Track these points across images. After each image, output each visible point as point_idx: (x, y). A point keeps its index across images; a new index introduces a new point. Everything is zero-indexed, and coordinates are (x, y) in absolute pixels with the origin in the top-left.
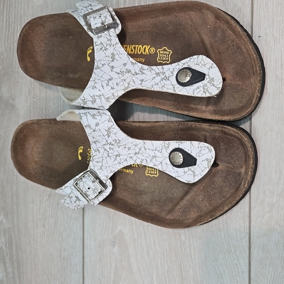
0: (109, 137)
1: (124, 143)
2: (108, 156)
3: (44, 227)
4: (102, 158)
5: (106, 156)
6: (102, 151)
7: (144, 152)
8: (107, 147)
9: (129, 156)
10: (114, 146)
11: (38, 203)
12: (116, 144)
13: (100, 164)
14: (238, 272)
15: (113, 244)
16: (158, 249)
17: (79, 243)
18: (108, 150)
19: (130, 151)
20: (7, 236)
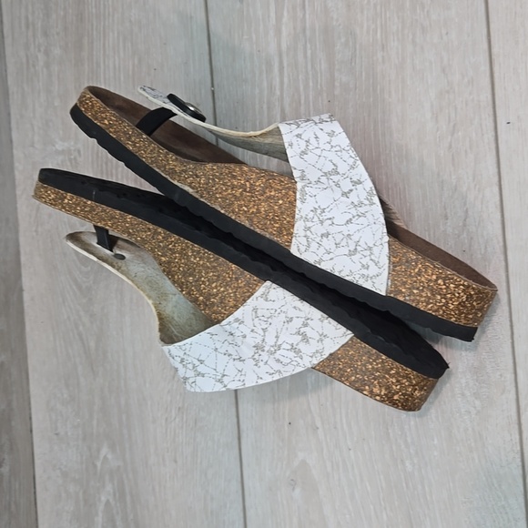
3: (176, 462)
11: (164, 421)
14: (509, 519)
15: (293, 483)
16: (369, 488)
17: (235, 486)
20: (116, 482)
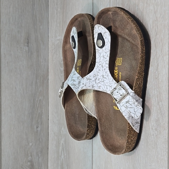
0: (91, 80)
1: (96, 73)
2: (103, 82)
4: (105, 85)
5: (103, 83)
6: (99, 85)
7: (101, 62)
8: (97, 81)
9: (103, 70)
10: (98, 78)
12: (96, 77)
13: (108, 87)
18: (99, 81)
19: (101, 70)
20: (65, 138)
